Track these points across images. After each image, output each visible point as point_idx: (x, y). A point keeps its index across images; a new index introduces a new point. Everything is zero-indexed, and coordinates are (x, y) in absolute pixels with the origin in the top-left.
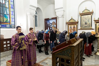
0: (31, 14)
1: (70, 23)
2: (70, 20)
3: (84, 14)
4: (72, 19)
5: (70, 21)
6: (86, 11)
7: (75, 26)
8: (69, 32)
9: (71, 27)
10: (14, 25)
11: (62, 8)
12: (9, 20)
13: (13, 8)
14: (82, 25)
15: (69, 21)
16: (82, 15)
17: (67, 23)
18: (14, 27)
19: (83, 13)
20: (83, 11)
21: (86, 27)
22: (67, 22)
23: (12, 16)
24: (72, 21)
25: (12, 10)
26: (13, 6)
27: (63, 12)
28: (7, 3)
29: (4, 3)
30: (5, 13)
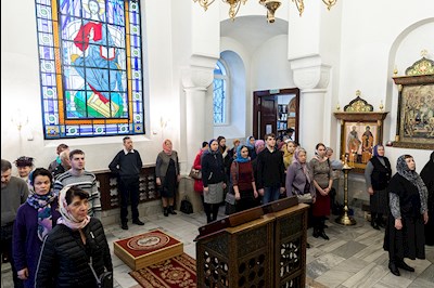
0: (196, 85)
1: (350, 117)
2: (352, 102)
3: (415, 80)
4: (358, 98)
5: (351, 110)
6: (423, 68)
7: (374, 129)
8: (347, 151)
9: (354, 133)
10: (141, 126)
11: (317, 56)
12: (125, 109)
13: (139, 67)
14: (402, 128)
15: (346, 108)
16: (404, 82)
17: (337, 115)
18: (141, 131)
19: (410, 73)
20: (409, 69)
21: (419, 135)
22: (336, 111)
23: (136, 96)
24: (358, 108)
25: (135, 74)
26: (139, 61)
27: (319, 70)
28: (121, 57)
29: (111, 56)
30: (116, 89)
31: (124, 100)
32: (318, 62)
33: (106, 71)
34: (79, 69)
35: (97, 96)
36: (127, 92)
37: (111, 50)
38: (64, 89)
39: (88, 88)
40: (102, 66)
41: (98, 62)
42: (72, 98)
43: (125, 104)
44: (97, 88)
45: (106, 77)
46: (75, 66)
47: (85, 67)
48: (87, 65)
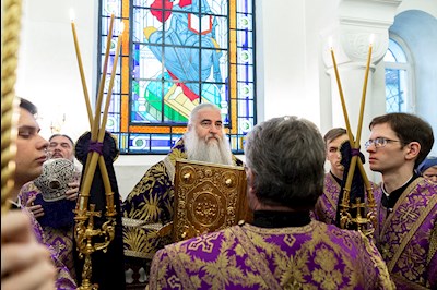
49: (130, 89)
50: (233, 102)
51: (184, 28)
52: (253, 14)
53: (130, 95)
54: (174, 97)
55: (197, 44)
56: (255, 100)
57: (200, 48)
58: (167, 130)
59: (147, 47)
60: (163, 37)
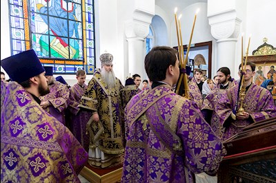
0: (137, 35)
1: (258, 60)
2: (259, 48)
4: (265, 44)
5: (259, 53)
9: (260, 72)
10: (93, 67)
11: (233, 11)
13: (92, 20)
15: (254, 52)
18: (93, 72)
23: (89, 44)
24: (265, 51)
25: (88, 26)
26: (92, 16)
27: (233, 23)
28: (78, 10)
29: (70, 9)
30: (74, 36)
31: (80, 46)
32: (234, 16)
33: (65, 20)
34: (44, 16)
35: (58, 41)
36: (82, 40)
37: (70, 4)
38: (31, 32)
39: (51, 33)
40: (62, 16)
41: (59, 12)
42: (38, 40)
43: (81, 50)
44: (58, 33)
45: (66, 26)
46: (40, 14)
47: (48, 15)
48: (50, 13)
49: (31, 38)
50: (85, 49)
51: (58, 7)
52: (93, 5)
53: (31, 41)
54: (55, 44)
55: (66, 17)
56: (95, 48)
57: (68, 20)
58: (52, 62)
59: (39, 15)
60: (48, 10)
